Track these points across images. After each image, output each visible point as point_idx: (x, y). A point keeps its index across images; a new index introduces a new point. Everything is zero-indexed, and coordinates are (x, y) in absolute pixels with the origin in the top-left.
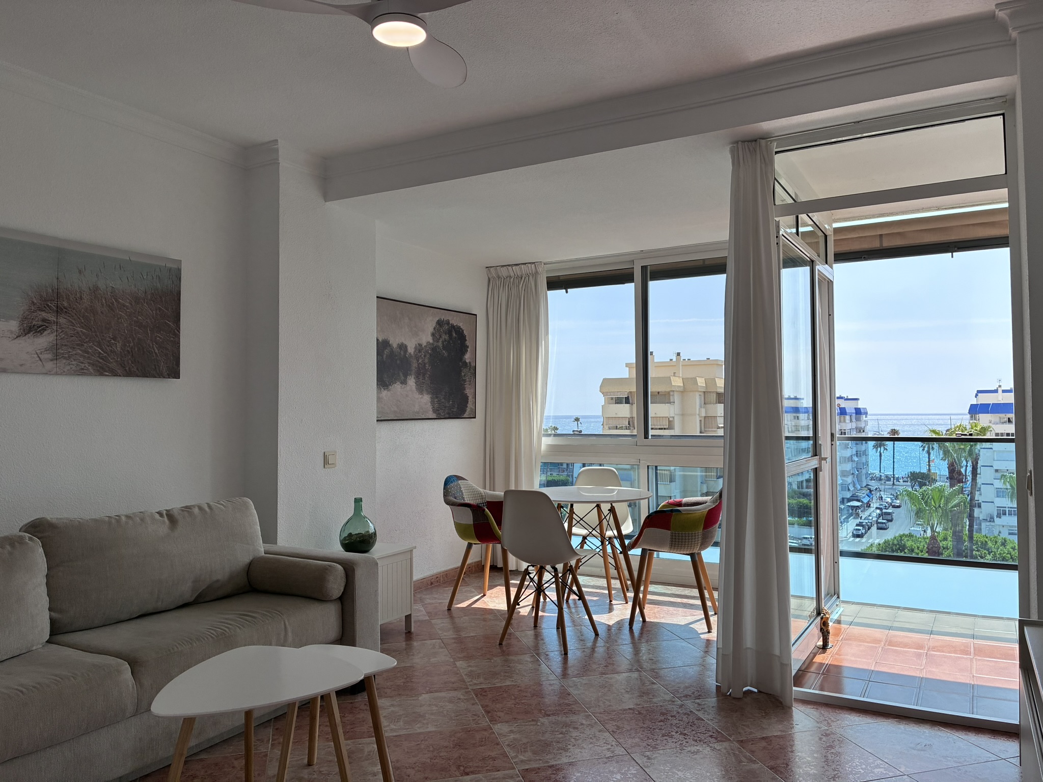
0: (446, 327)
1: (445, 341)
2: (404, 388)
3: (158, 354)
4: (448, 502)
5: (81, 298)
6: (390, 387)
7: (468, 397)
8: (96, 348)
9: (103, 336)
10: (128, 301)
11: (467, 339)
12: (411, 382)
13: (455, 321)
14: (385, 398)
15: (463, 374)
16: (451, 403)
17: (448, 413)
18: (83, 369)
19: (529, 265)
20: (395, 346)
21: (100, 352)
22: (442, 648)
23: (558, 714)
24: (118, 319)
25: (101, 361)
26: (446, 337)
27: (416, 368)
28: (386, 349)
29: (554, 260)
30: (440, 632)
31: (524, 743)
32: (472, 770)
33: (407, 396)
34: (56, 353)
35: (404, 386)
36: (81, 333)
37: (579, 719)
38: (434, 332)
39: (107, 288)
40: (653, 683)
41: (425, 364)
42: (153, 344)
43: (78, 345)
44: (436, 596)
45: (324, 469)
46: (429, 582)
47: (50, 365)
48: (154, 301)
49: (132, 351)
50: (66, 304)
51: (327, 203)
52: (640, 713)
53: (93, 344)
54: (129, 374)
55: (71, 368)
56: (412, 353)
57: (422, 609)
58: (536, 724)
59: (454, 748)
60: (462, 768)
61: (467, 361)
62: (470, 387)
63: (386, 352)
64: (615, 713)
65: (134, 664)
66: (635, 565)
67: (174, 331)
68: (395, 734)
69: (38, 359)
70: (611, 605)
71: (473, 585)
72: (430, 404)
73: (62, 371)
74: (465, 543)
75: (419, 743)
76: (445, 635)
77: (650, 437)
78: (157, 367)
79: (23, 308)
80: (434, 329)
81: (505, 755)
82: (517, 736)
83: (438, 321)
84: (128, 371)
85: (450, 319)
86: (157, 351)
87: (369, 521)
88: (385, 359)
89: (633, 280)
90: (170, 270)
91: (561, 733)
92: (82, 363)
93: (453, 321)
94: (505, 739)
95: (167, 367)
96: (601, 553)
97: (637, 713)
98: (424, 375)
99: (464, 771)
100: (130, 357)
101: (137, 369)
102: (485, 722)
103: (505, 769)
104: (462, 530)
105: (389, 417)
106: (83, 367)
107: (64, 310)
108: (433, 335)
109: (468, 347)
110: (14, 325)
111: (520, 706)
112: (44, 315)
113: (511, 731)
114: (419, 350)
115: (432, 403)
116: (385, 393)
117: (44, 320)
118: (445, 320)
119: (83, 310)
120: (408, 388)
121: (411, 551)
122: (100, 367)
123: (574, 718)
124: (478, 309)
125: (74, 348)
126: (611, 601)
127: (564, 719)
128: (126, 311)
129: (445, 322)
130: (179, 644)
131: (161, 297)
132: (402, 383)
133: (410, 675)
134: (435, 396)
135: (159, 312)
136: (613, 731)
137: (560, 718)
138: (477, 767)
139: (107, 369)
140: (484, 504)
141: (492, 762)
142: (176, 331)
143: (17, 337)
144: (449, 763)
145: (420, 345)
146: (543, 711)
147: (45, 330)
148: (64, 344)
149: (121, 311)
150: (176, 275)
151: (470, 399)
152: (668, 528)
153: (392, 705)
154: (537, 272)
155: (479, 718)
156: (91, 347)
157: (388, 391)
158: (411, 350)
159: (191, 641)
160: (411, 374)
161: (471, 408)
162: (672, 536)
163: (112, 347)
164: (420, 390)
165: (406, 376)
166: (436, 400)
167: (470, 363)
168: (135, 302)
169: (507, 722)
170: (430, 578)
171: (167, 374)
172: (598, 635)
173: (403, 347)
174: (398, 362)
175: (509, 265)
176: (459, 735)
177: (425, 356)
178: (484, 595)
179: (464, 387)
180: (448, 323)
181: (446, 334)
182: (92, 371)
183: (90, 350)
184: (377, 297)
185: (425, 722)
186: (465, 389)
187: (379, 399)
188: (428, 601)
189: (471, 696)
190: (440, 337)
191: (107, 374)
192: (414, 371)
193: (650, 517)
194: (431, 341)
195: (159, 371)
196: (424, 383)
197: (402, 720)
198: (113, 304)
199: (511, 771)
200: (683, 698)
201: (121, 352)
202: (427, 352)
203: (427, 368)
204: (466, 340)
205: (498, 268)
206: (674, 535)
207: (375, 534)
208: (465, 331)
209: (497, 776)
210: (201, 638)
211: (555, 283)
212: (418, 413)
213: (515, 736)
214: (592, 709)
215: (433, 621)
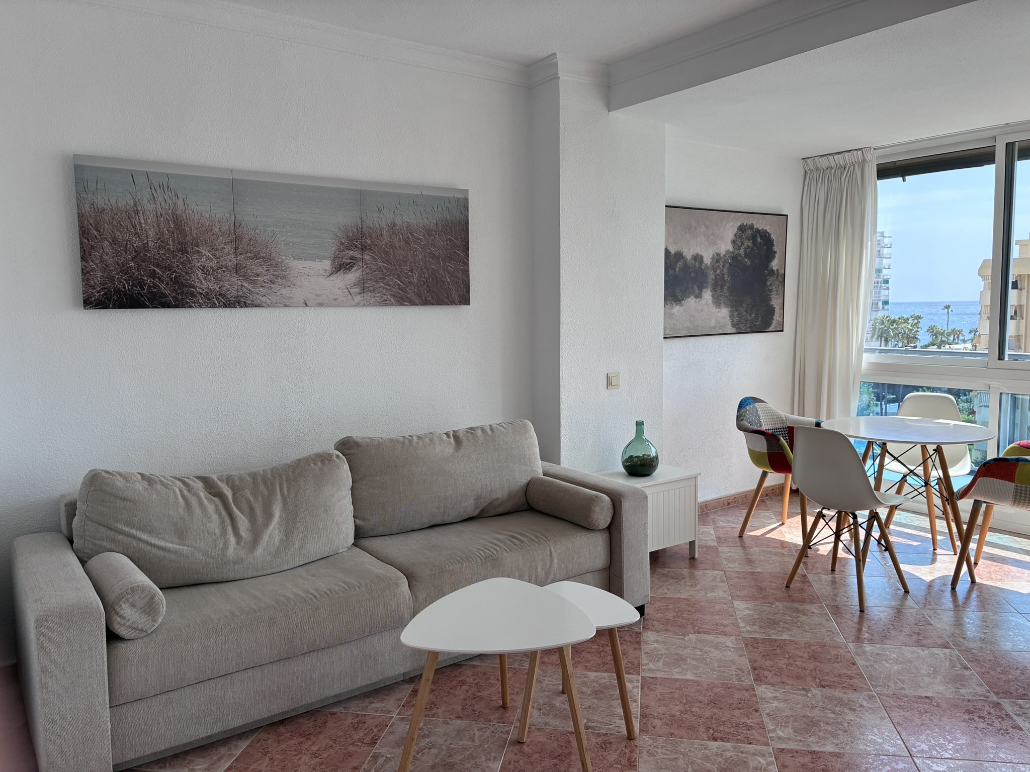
0: (750, 232)
1: (748, 247)
2: (699, 302)
3: (450, 283)
4: (741, 427)
5: (381, 235)
6: (683, 302)
7: (775, 308)
8: (396, 280)
9: (402, 269)
10: (422, 234)
11: (774, 243)
12: (707, 295)
13: (761, 224)
14: (677, 314)
15: (769, 283)
16: (754, 315)
17: (750, 327)
18: (386, 300)
19: (855, 152)
20: (689, 257)
21: (400, 284)
22: (722, 581)
23: (835, 687)
24: (414, 252)
25: (401, 292)
26: (750, 243)
27: (713, 280)
28: (679, 261)
29: (887, 143)
30: (725, 563)
31: (787, 716)
32: (721, 735)
33: (702, 310)
34: (363, 286)
35: (698, 299)
36: (382, 268)
37: (860, 698)
38: (735, 239)
39: (403, 223)
40: (966, 668)
41: (723, 275)
42: (445, 274)
43: (381, 278)
44: (731, 519)
45: (607, 390)
46: (726, 502)
47: (358, 298)
48: (444, 233)
49: (426, 281)
50: (369, 242)
51: (611, 113)
52: (938, 705)
53: (393, 277)
54: (425, 303)
55: (376, 300)
56: (709, 264)
57: (712, 532)
58: (806, 695)
59: (708, 704)
60: (711, 731)
61: (775, 269)
62: (777, 297)
63: (679, 265)
64: (906, 699)
65: (411, 578)
66: (965, 516)
67: (464, 260)
68: (652, 675)
69: (348, 293)
70: (934, 554)
71: (774, 510)
72: (728, 318)
73: (368, 303)
74: (759, 471)
75: (673, 691)
76: (729, 567)
77: (1006, 358)
78: (449, 295)
79: (334, 248)
80: (735, 235)
81: (761, 726)
82: (781, 705)
83: (740, 226)
84: (424, 300)
85: (754, 223)
86: (448, 280)
87: (650, 445)
88: (677, 273)
89: (995, 160)
90: (458, 200)
91: (833, 713)
92: (385, 295)
93: (758, 224)
94: (766, 706)
95: (458, 294)
96: (924, 494)
97: (935, 704)
98: (722, 286)
99: (713, 735)
100: (425, 287)
101: (432, 298)
102: (749, 680)
103: (758, 742)
104: (756, 458)
105: (681, 334)
106: (385, 299)
107: (368, 247)
108: (734, 242)
109: (776, 253)
110: (327, 264)
111: (793, 669)
112: (351, 253)
113: (775, 698)
114: (717, 260)
115: (732, 316)
116: (676, 309)
117: (352, 258)
118: (748, 224)
119: (383, 246)
120: (703, 302)
121: (696, 477)
122: (400, 298)
123: (853, 696)
124: (791, 209)
125: (378, 282)
126: (935, 549)
127: (841, 695)
128: (421, 244)
129: (748, 227)
130: (451, 563)
131: (451, 228)
132: (696, 297)
133: (683, 608)
134: (734, 309)
135: (450, 242)
136: (898, 723)
137: (836, 693)
138: (728, 733)
139: (406, 299)
140: (785, 429)
141: (745, 732)
142: (465, 259)
143: (330, 275)
144: (699, 722)
145: (718, 255)
146: (817, 680)
147: (353, 267)
148: (369, 278)
149: (416, 245)
150: (463, 205)
151: (777, 310)
152: (1013, 481)
153: (657, 641)
154: (864, 161)
155: (743, 674)
156: (392, 280)
157: (680, 306)
158: (707, 261)
159: (461, 561)
160: (707, 287)
161: (778, 321)
162: (1017, 489)
163: (409, 279)
164: (717, 302)
165: (701, 288)
166: (736, 313)
167: (778, 270)
168: (428, 234)
169: (773, 685)
170: (728, 498)
171: (459, 301)
172: (909, 592)
173: (698, 258)
174: (692, 274)
175: (830, 154)
176: (717, 690)
177: (723, 266)
178: (783, 524)
179: (770, 298)
180: (752, 227)
181: (749, 240)
182: (393, 301)
183: (391, 283)
184: (666, 206)
185: (685, 667)
186: (771, 300)
187: (668, 316)
188: (721, 524)
189: (740, 645)
190: (742, 243)
191: (406, 303)
192: (710, 283)
193: (987, 465)
194: (731, 249)
195: (452, 299)
196: (722, 295)
197: (662, 661)
198: (409, 238)
199: (764, 748)
200: (1001, 695)
201: (417, 283)
202: (726, 261)
203: (725, 279)
204: (774, 245)
205: (816, 158)
206: (1019, 488)
207: (656, 457)
208: (772, 235)
209: (747, 750)
210: (471, 560)
211: (886, 172)
212: (715, 328)
213: (779, 705)
214: (878, 689)
215: (720, 549)
